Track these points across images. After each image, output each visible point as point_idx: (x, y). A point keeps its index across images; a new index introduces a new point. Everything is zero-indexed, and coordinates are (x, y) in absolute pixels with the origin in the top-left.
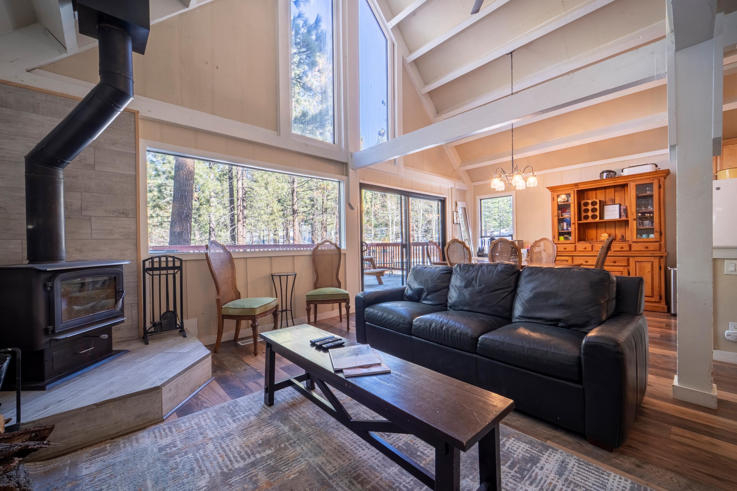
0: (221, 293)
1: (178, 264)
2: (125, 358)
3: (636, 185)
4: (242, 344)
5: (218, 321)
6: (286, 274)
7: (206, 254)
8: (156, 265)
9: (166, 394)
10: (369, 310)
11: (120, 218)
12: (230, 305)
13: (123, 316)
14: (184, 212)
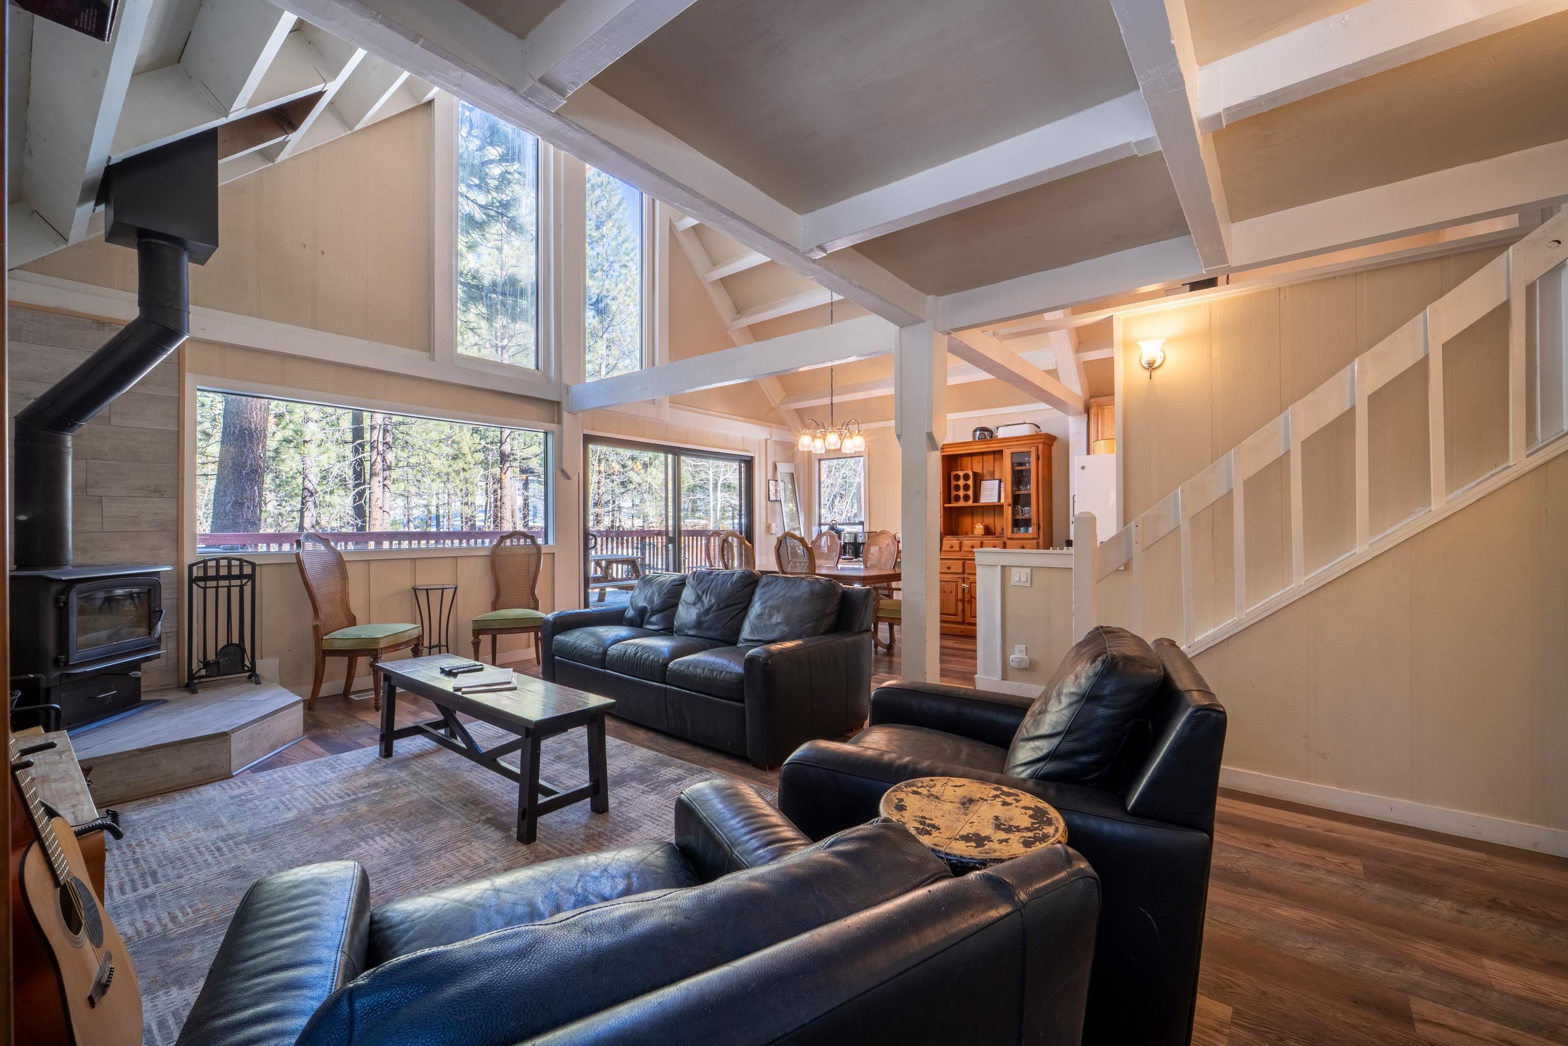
0: (322, 616)
1: (247, 570)
2: (162, 708)
3: (1012, 454)
4: (357, 699)
5: (316, 661)
6: (441, 587)
7: (297, 555)
8: (212, 572)
9: (237, 743)
10: (560, 638)
11: (151, 499)
12: (337, 634)
13: (158, 648)
14: (246, 462)
